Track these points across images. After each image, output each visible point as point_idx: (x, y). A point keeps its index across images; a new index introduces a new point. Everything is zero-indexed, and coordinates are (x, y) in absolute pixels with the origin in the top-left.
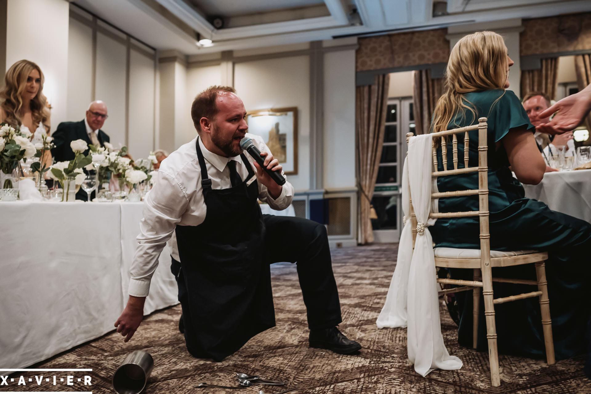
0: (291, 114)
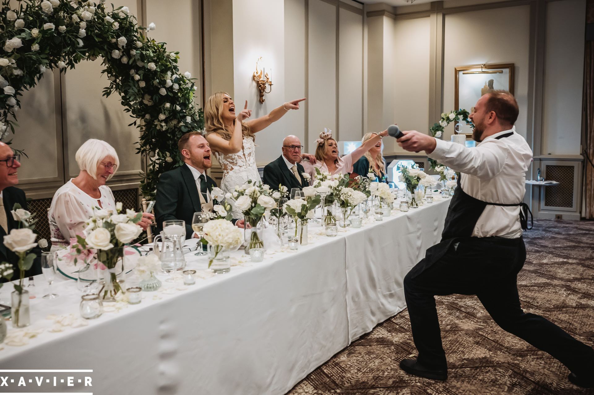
0: (507, 71)
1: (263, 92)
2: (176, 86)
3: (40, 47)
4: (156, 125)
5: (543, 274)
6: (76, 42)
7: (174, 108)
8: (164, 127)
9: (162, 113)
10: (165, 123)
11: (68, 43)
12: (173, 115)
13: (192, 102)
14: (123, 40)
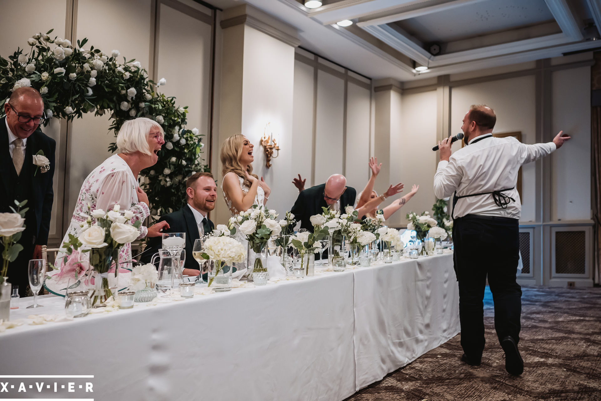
1: (270, 156)
2: (183, 141)
3: (48, 90)
4: (161, 180)
5: (559, 330)
6: (85, 90)
7: (180, 163)
8: (168, 183)
9: (167, 168)
10: (169, 178)
11: (77, 90)
12: (178, 170)
13: (198, 158)
14: (133, 91)
